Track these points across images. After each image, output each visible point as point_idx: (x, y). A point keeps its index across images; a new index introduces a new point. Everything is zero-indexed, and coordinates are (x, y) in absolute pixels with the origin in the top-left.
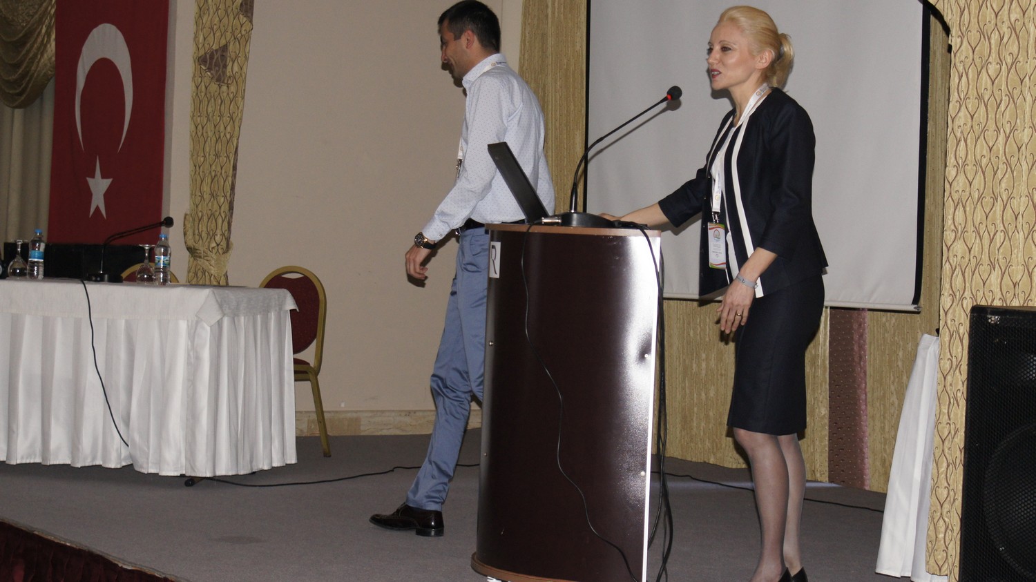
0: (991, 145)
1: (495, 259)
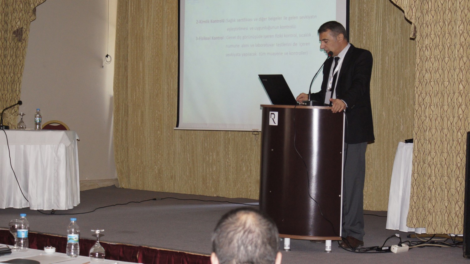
1: (274, 118)
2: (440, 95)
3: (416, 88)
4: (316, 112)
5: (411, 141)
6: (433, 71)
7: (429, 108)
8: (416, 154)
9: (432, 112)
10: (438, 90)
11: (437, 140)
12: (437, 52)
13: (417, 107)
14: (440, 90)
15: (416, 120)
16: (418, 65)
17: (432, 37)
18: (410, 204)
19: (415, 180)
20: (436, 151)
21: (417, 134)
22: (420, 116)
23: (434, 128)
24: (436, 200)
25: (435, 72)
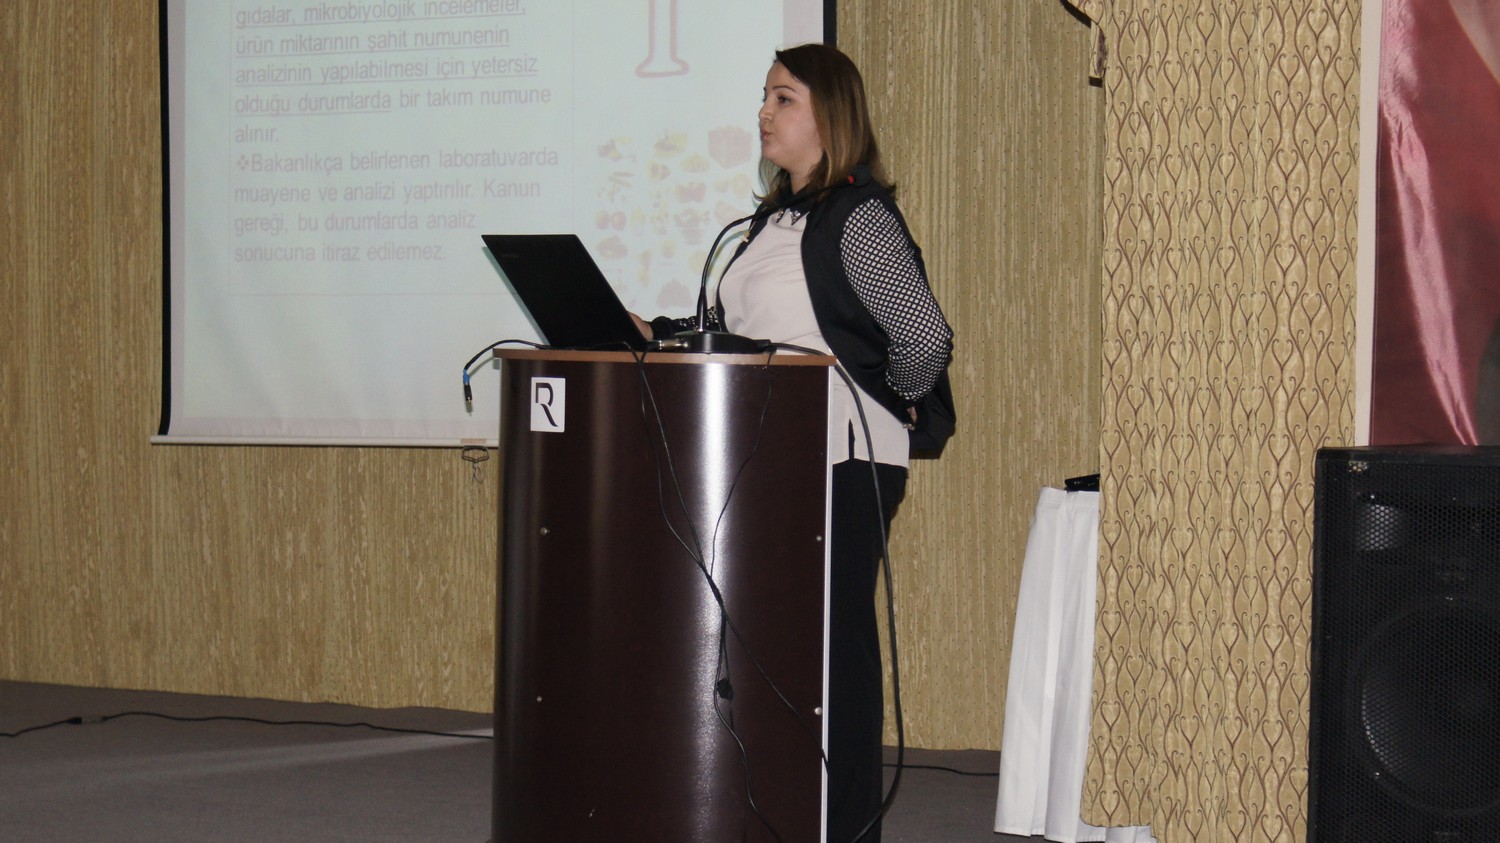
1: (550, 403)
2: (1204, 300)
3: (1106, 277)
4: (715, 377)
5: (1090, 483)
6: (1177, 209)
7: (1162, 354)
8: (1112, 537)
9: (1174, 370)
10: (1196, 282)
11: (1197, 482)
12: (1190, 134)
13: (1111, 349)
14: (1205, 284)
15: (1111, 403)
16: (1113, 186)
17: (1169, 72)
18: (1092, 733)
19: (1107, 640)
20: (1194, 522)
21: (1115, 456)
22: (1126, 386)
23: (1187, 431)
24: (1199, 717)
25: (1185, 213)
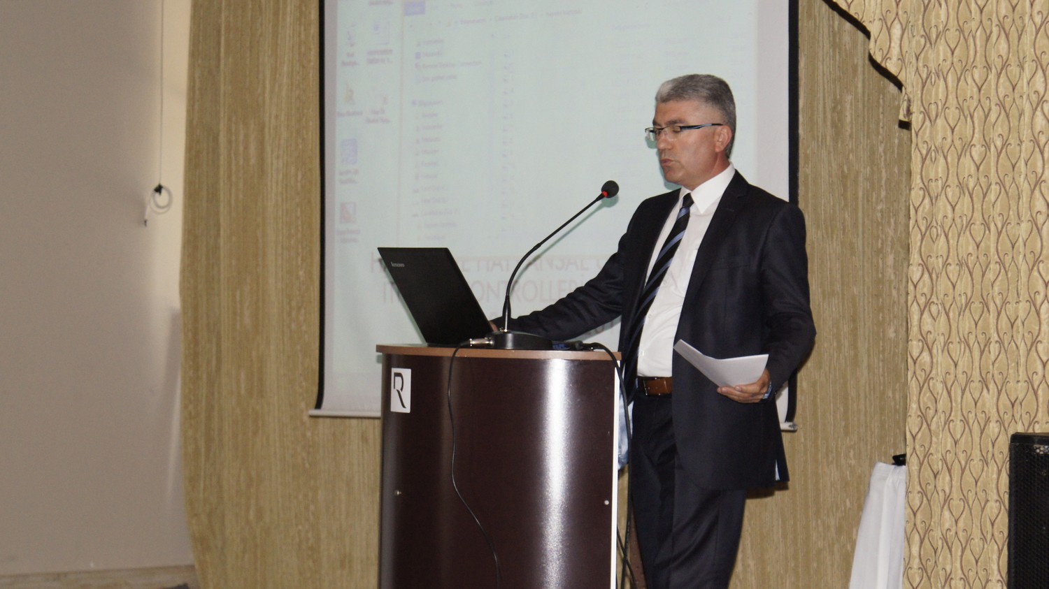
0: (978, 240)
3: (911, 287)
5: (899, 460)
8: (916, 504)
15: (915, 392)
21: (918, 437)
22: (928, 378)
